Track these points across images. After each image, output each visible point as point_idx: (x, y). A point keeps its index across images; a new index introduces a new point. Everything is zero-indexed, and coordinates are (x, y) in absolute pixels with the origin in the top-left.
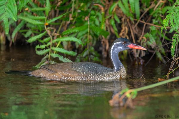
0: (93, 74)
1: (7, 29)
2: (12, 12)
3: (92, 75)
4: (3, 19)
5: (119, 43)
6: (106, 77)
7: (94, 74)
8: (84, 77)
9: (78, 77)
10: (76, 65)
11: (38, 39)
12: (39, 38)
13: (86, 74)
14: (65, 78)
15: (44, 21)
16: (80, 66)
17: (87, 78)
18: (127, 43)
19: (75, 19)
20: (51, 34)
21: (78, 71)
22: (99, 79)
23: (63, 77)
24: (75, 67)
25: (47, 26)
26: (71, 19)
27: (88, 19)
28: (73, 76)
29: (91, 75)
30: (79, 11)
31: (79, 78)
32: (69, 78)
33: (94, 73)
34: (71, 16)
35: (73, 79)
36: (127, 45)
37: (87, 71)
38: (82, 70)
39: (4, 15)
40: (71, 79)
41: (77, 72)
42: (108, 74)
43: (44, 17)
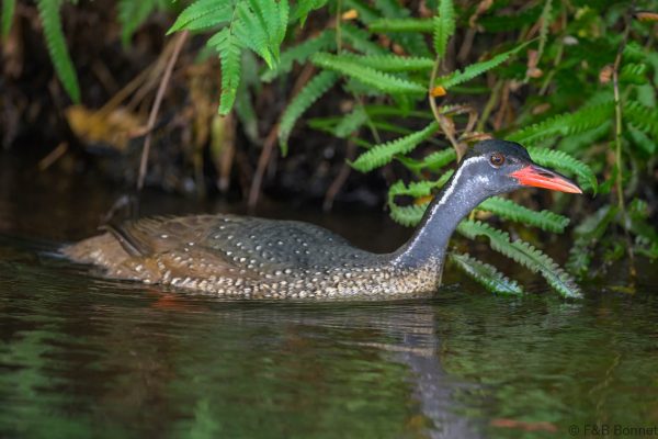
0: (284, 272)
1: (229, 91)
2: (264, 25)
3: (278, 273)
4: (218, 49)
5: (481, 158)
6: (336, 286)
7: (288, 271)
8: (245, 280)
9: (221, 281)
10: (232, 229)
11: (400, 154)
12: (405, 151)
13: (255, 270)
14: (172, 277)
15: (427, 78)
16: (243, 232)
17: (259, 285)
18: (510, 162)
19: (552, 73)
20: (456, 137)
21: (229, 253)
22: (302, 294)
23: (166, 276)
24: (225, 237)
25: (439, 101)
26: (534, 72)
27: (611, 77)
28: (204, 275)
29: (274, 274)
30: (571, 41)
31: (225, 283)
32: (188, 279)
33: (291, 268)
34: (534, 58)
35: (202, 285)
36: (508, 172)
37: (264, 255)
38: (245, 251)
39: (226, 33)
40: (193, 285)
41: (225, 260)
42: (348, 275)
43: (425, 62)
